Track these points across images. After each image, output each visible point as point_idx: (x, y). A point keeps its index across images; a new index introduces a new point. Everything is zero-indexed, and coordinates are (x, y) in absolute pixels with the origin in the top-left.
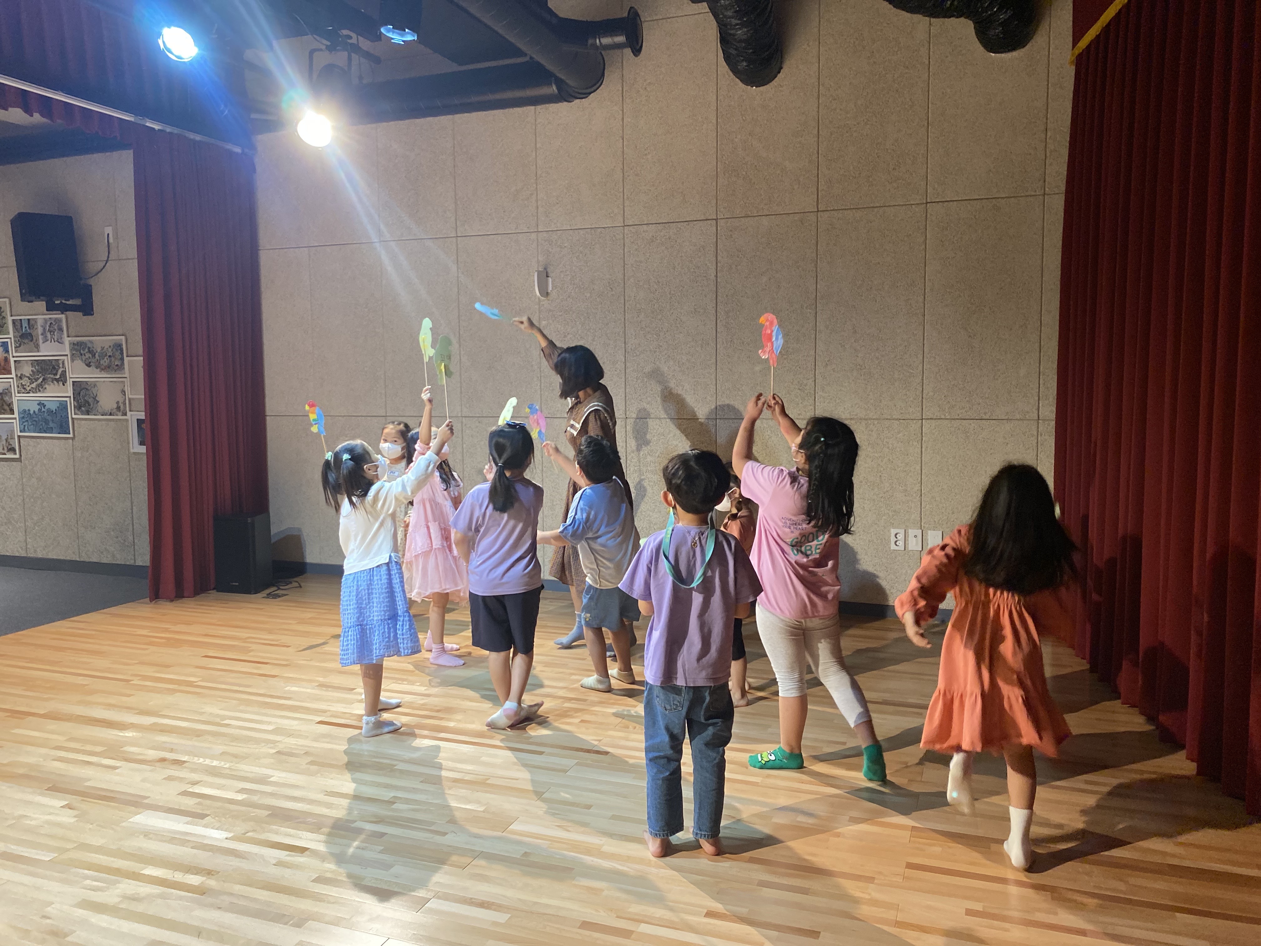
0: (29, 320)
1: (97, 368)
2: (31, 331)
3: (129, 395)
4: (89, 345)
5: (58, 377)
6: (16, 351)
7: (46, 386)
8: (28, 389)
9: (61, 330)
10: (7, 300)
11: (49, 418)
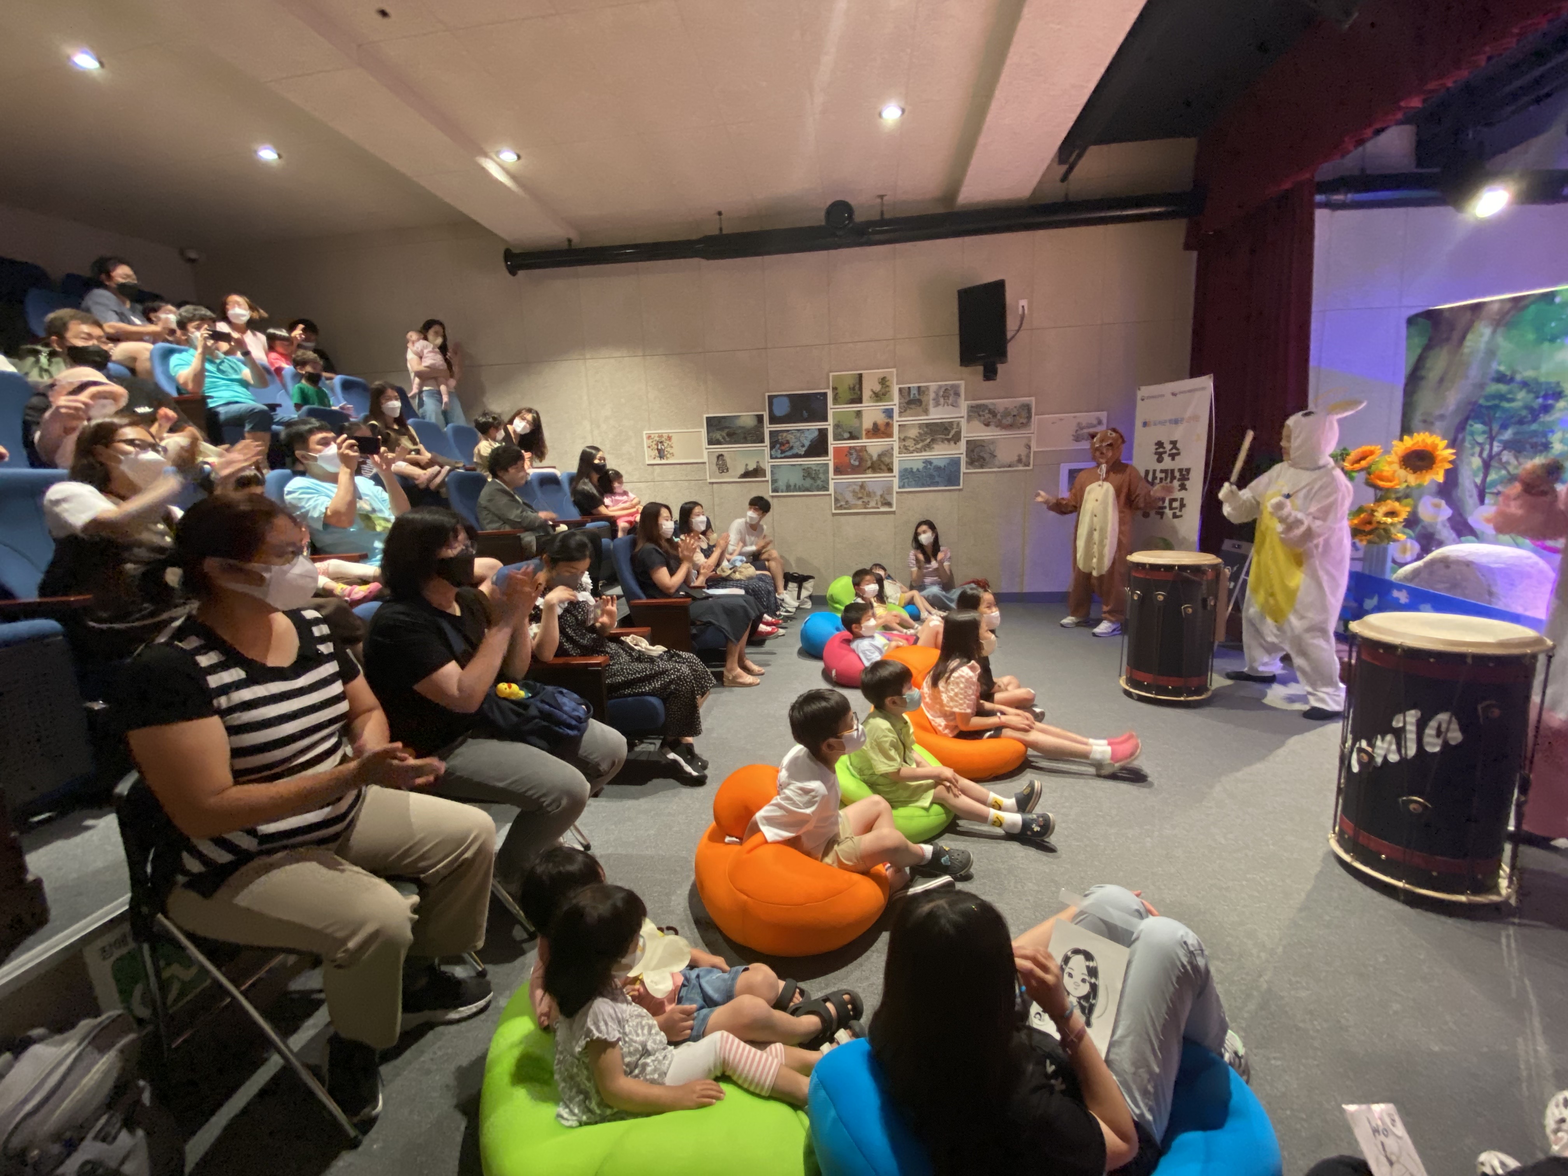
0: (919, 387)
1: (997, 426)
2: (921, 397)
3: (1034, 448)
4: (991, 407)
5: (950, 436)
6: (900, 416)
7: (935, 446)
8: (911, 449)
9: (957, 394)
10: (894, 370)
11: (935, 473)
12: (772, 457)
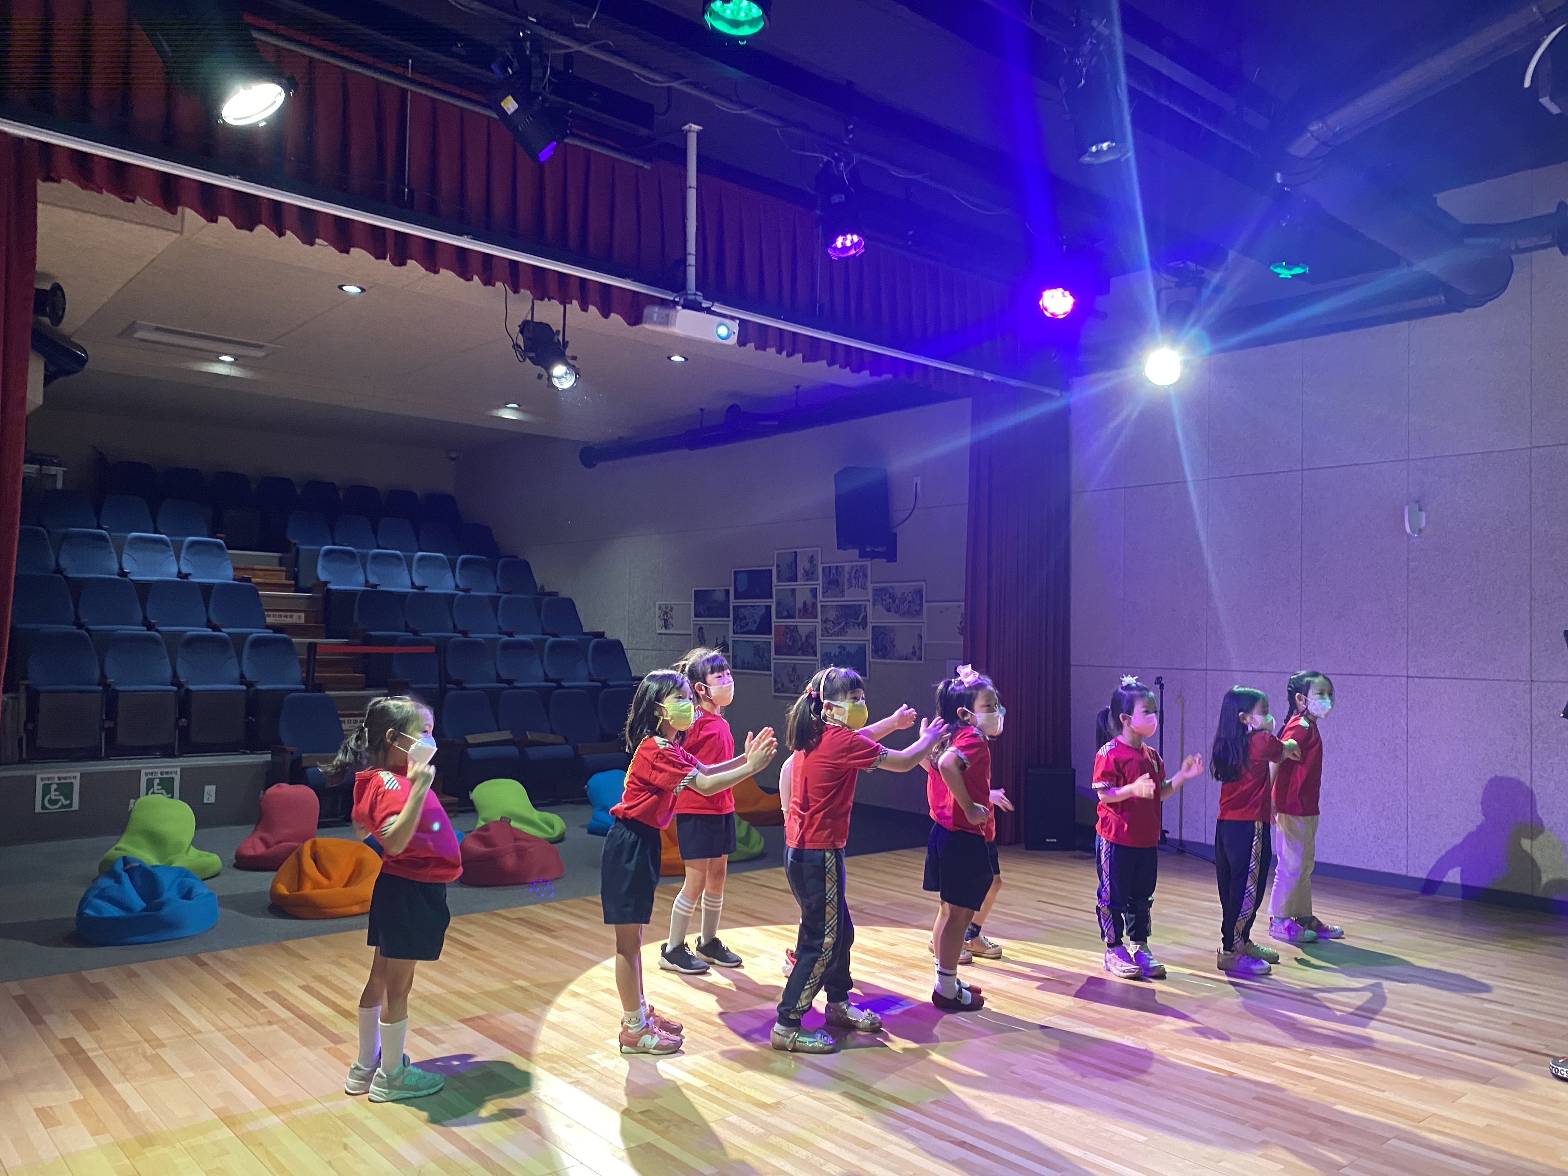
0: (837, 568)
1: (896, 613)
2: (838, 578)
3: (925, 639)
4: (891, 591)
5: (859, 621)
6: (823, 596)
7: (848, 630)
8: (831, 632)
9: (865, 576)
12: (734, 633)
